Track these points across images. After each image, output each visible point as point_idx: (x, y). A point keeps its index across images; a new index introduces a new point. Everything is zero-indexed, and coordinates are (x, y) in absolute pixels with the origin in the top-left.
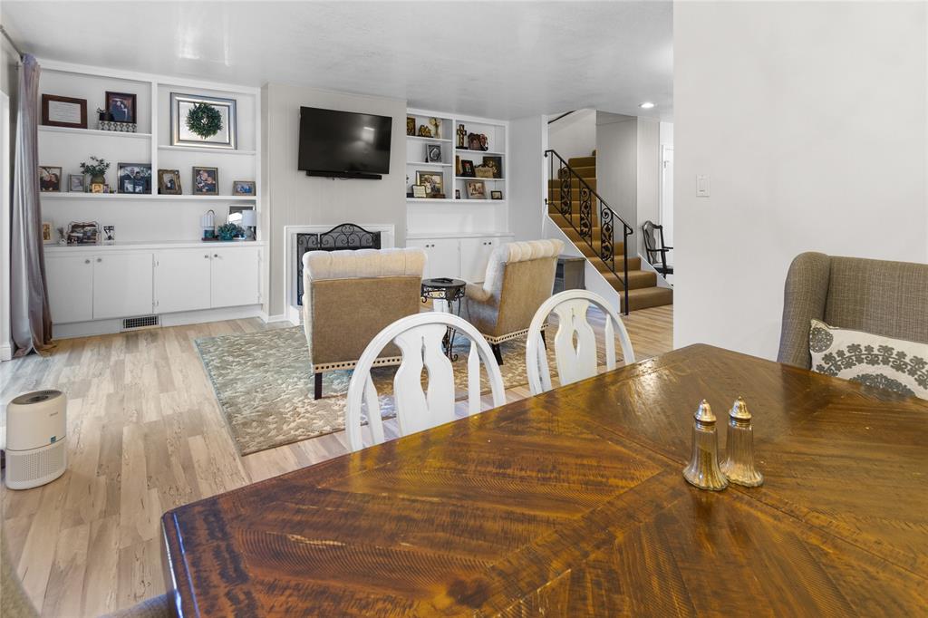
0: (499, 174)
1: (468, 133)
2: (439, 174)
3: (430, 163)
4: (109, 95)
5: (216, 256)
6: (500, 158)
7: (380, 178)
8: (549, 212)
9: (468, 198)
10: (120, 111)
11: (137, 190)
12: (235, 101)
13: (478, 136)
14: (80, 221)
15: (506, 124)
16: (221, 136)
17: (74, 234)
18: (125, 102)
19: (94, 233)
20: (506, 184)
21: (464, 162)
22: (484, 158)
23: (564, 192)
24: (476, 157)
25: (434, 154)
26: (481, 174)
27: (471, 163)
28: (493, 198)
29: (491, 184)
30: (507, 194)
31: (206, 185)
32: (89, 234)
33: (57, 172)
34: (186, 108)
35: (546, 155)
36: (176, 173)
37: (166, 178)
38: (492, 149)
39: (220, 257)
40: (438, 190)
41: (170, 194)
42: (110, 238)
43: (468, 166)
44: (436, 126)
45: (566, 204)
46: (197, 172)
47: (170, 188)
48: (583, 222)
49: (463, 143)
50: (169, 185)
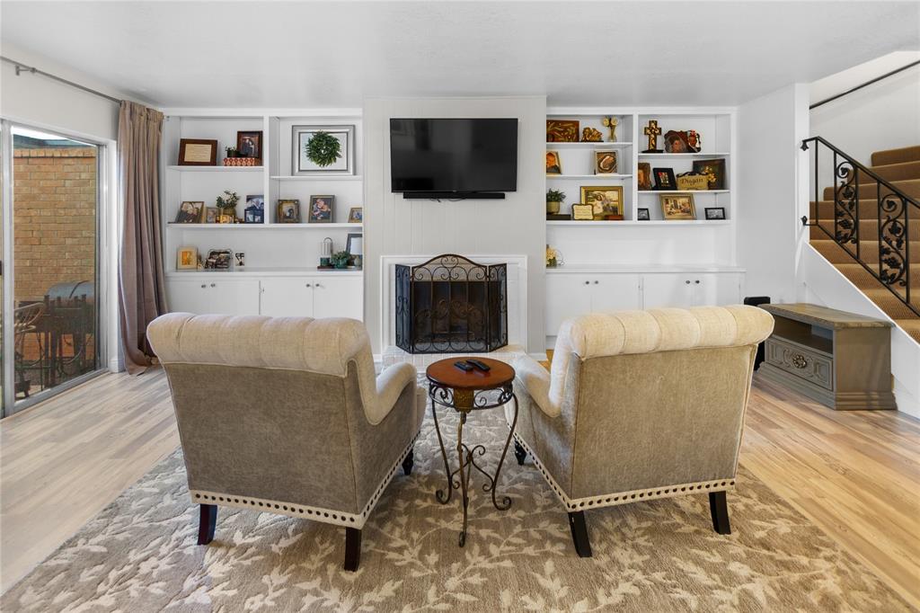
0: (720, 183)
1: (664, 132)
2: (619, 189)
3: (599, 175)
4: (240, 134)
5: (318, 285)
6: (724, 160)
7: (503, 197)
8: (812, 237)
9: (664, 219)
10: (248, 149)
11: (256, 220)
12: (354, 126)
13: (683, 135)
14: (217, 248)
15: (733, 111)
16: (340, 163)
17: (211, 260)
18: (253, 139)
19: (228, 259)
20: (732, 197)
21: (657, 171)
22: (695, 163)
23: (843, 205)
24: (680, 163)
25: (607, 163)
26: (688, 185)
27: (670, 171)
28: (707, 218)
29: (705, 198)
30: (733, 211)
31: (322, 212)
32: (222, 260)
33: (199, 206)
34: (306, 138)
35: (804, 147)
36: (297, 203)
37: (286, 208)
38: (708, 148)
39: (322, 287)
40: (615, 209)
41: (287, 222)
42: (241, 264)
43: (664, 176)
44: (611, 127)
45: (846, 225)
46: (314, 200)
47: (289, 217)
48: (885, 257)
49: (655, 146)
50: (288, 214)
